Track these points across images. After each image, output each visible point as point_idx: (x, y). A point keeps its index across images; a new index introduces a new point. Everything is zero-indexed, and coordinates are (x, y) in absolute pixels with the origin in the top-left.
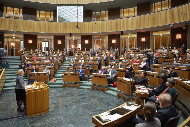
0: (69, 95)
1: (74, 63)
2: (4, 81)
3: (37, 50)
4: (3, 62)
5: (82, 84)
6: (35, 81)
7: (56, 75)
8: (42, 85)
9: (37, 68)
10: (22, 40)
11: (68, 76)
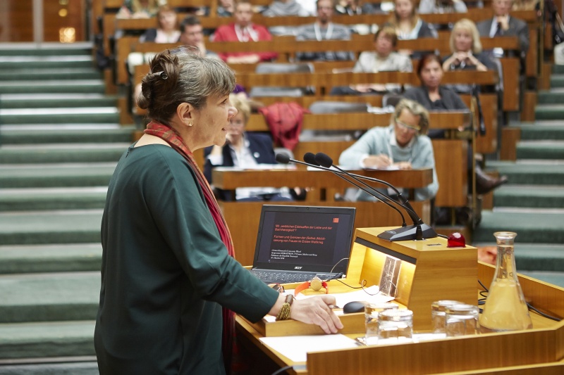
6: (371, 232)
8: (514, 285)
9: (280, 122)
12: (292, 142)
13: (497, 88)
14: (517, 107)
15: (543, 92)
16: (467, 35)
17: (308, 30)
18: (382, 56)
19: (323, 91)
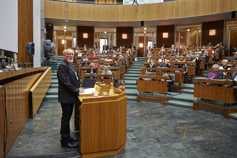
0: (155, 116)
2: (49, 85)
4: (50, 60)
5: (172, 98)
6: (97, 82)
8: (113, 90)
10: (75, 37)
11: (146, 81)
15: (133, 65)
19: (102, 64)
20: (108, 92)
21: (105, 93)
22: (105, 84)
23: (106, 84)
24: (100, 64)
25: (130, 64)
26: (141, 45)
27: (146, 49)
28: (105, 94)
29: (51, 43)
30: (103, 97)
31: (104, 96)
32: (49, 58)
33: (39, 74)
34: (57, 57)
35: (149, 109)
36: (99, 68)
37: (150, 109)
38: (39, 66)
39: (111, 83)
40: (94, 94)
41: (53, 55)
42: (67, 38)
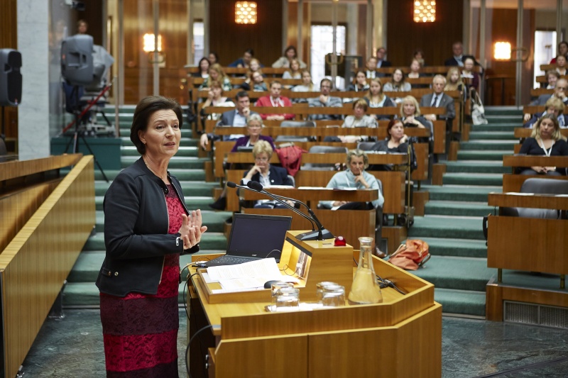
1: (559, 135)
2: (83, 237)
3: (282, 59)
4: (89, 126)
6: (294, 234)
7: (420, 221)
8: (370, 273)
9: (287, 158)
10: (200, 20)
11: (530, 220)
12: (295, 171)
13: (430, 139)
14: (444, 151)
15: (465, 142)
16: (412, 105)
17: (315, 101)
18: (358, 118)
19: (320, 139)
20: (347, 282)
21: (333, 289)
22: (329, 244)
23: (338, 243)
24: (312, 140)
25: (453, 136)
26: (502, 51)
27: (524, 67)
28: (331, 291)
29: (96, 48)
30: (319, 306)
31: (328, 301)
32: (86, 117)
33: (37, 190)
34: (121, 111)
35: (547, 357)
36: (305, 158)
37: (552, 357)
38: (44, 151)
39: (364, 240)
40: (281, 294)
41: (103, 104)
42: (164, 25)
